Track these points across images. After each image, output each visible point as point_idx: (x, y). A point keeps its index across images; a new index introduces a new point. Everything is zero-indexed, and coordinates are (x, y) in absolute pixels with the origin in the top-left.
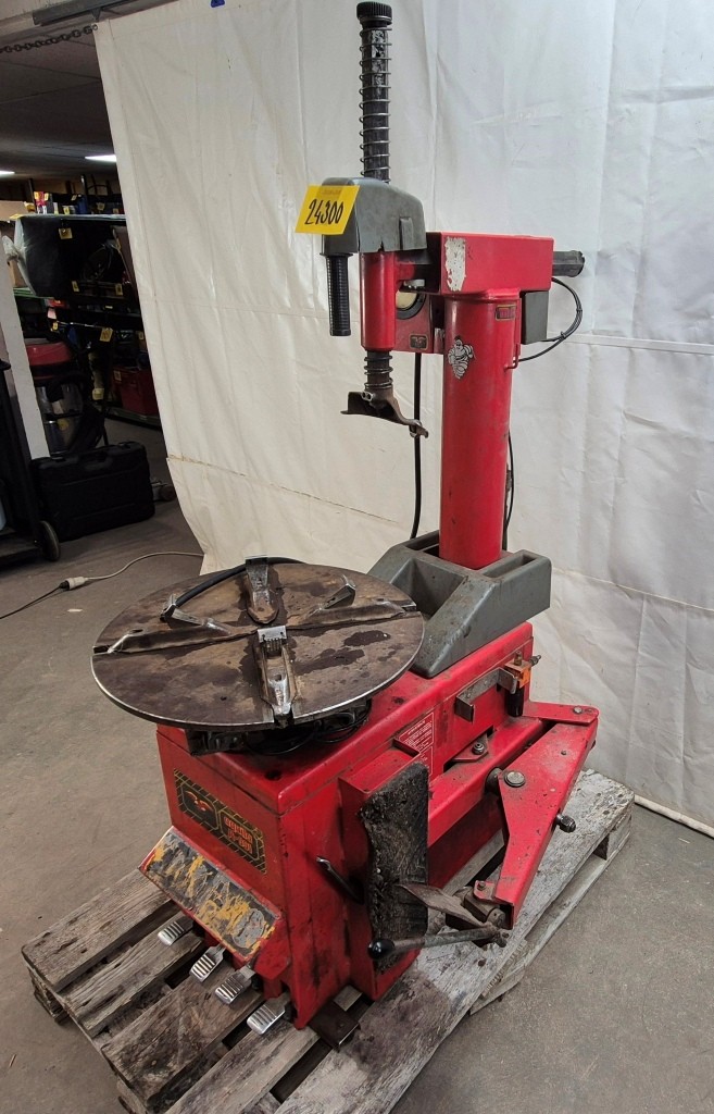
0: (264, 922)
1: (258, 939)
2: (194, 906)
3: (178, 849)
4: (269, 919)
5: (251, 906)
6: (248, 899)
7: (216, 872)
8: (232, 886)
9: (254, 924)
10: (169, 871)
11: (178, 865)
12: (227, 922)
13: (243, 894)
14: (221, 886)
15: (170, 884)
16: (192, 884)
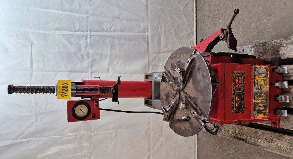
0: (257, 69)
1: (262, 68)
2: (266, 93)
3: (256, 111)
4: (255, 68)
5: (256, 77)
6: (255, 78)
7: (255, 93)
8: (255, 85)
9: (259, 72)
10: (263, 108)
11: (260, 107)
12: (263, 80)
13: (255, 81)
14: (257, 89)
15: (266, 105)
16: (261, 98)
